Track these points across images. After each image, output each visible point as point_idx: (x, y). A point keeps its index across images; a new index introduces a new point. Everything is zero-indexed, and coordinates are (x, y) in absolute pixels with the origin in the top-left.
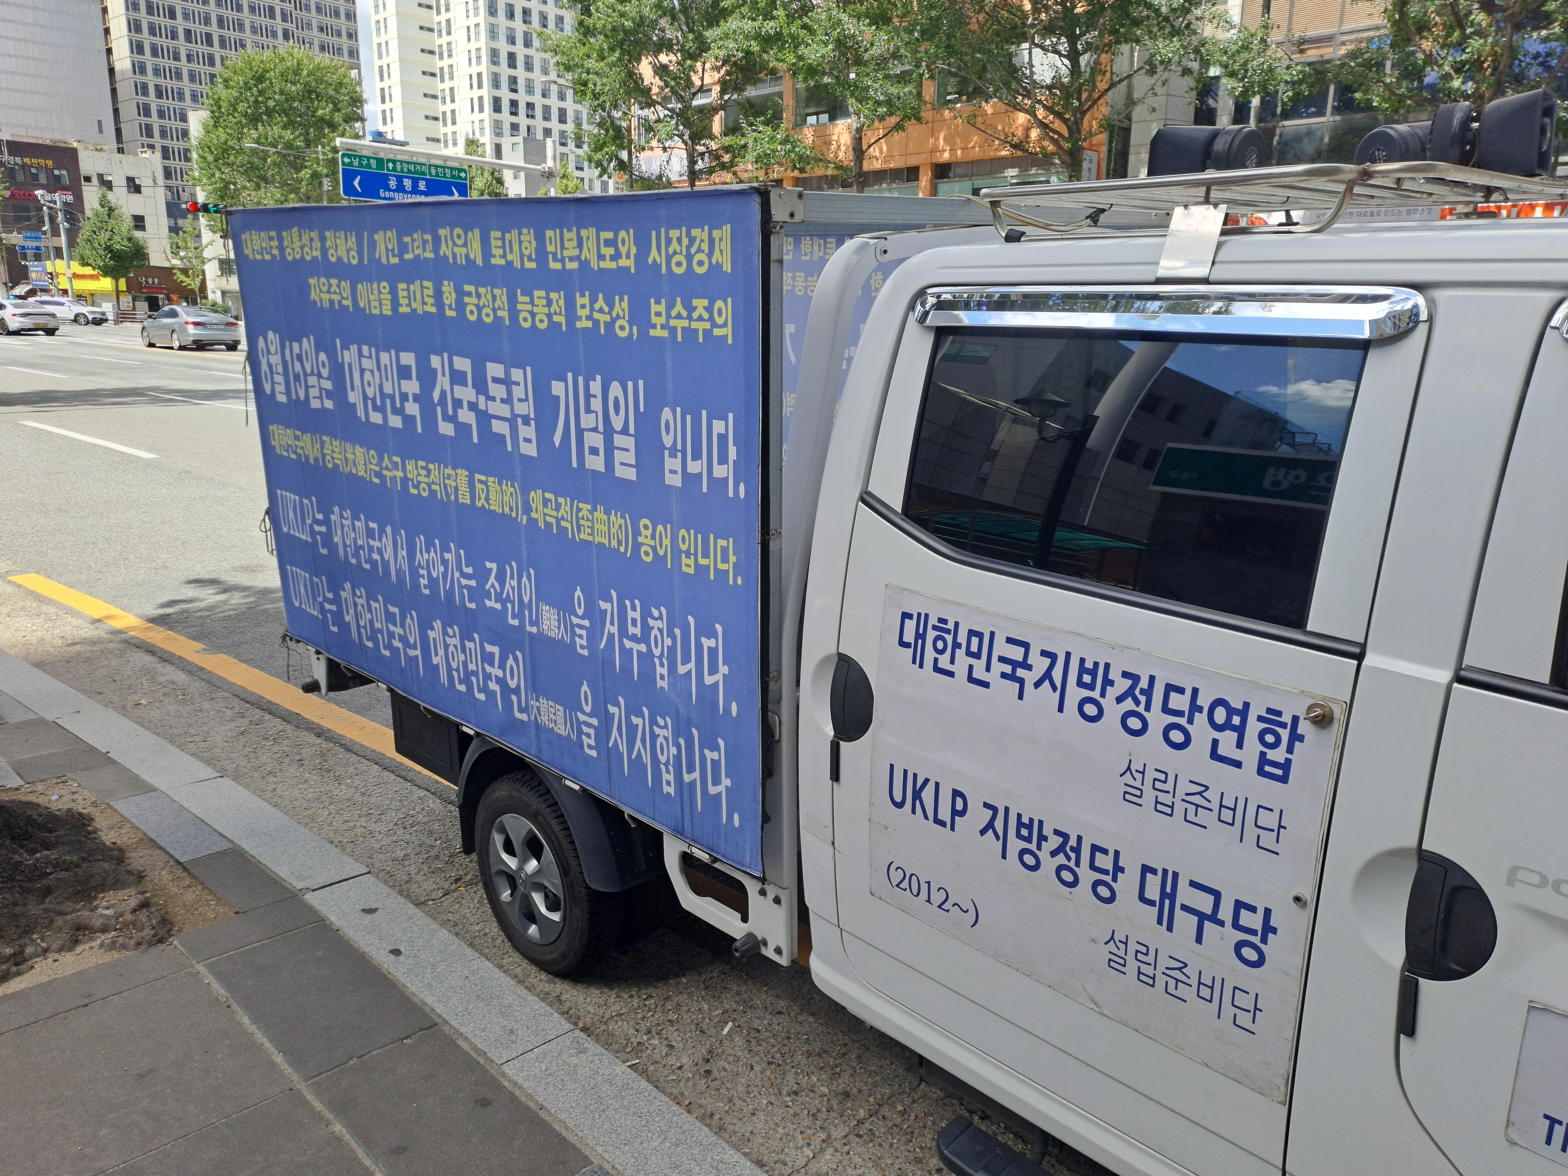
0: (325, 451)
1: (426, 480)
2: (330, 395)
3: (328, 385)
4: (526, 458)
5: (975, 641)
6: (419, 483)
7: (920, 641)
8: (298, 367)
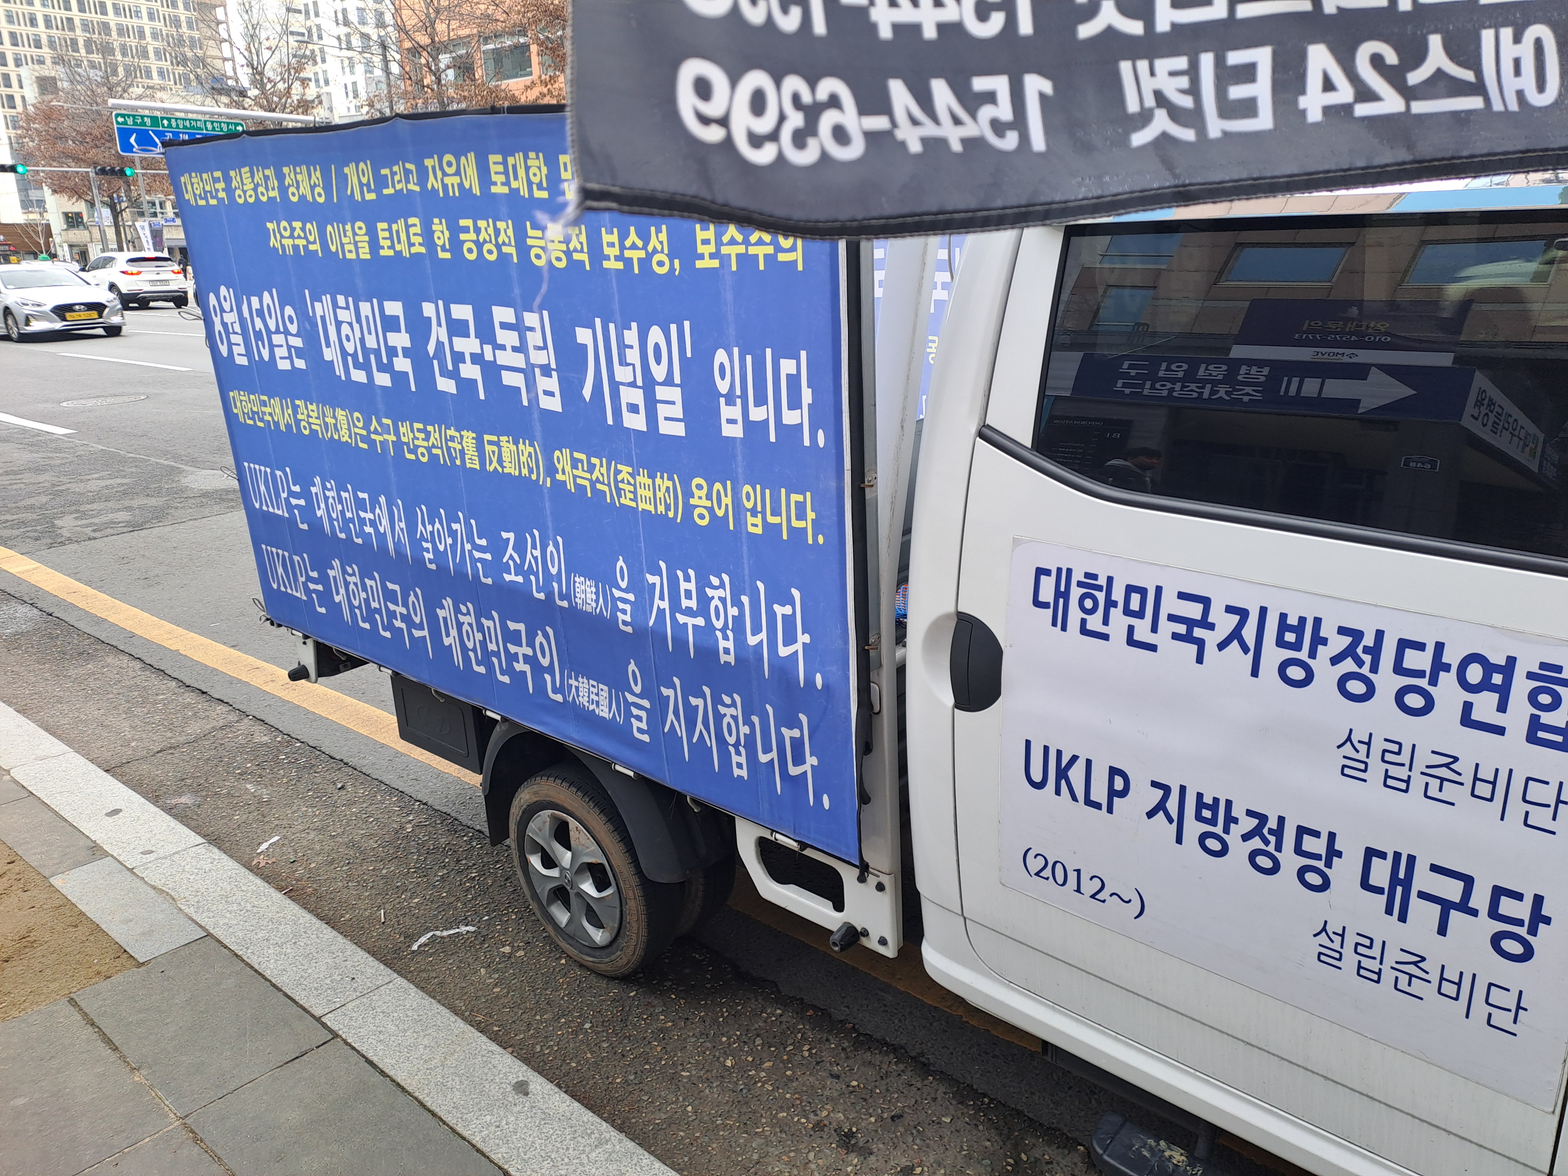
0: (300, 417)
1: (425, 444)
2: (300, 353)
3: (297, 342)
4: (548, 414)
5: (1135, 598)
6: (417, 447)
7: (1061, 601)
8: (259, 324)
